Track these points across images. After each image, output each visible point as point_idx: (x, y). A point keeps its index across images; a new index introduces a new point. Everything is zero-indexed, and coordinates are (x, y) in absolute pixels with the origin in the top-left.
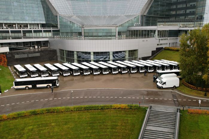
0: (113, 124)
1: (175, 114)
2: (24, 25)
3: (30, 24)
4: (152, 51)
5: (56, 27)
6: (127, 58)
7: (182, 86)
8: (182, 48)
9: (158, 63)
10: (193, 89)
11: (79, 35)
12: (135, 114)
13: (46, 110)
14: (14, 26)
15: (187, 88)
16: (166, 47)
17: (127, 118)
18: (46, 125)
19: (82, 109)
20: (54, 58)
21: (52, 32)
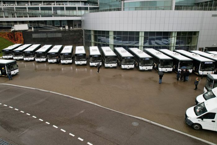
5: (95, 3)
6: (172, 45)
20: (79, 41)
21: (89, 10)
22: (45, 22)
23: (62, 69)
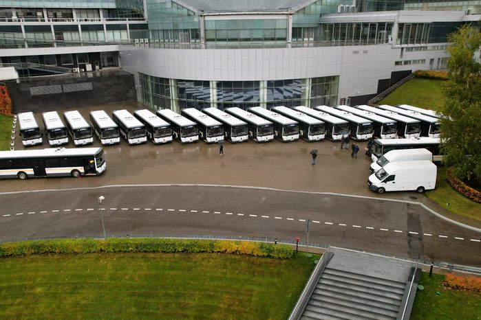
0: (205, 302)
1: (402, 287)
2: (64, 11)
3: (80, 10)
4: (380, 82)
5: (139, 16)
6: (307, 98)
7: (443, 187)
8: (453, 73)
9: (387, 113)
10: (477, 202)
11: (193, 38)
12: (279, 274)
13: (32, 247)
14: (39, 14)
15: (458, 196)
16: (419, 71)
17: (250, 287)
18: (20, 291)
19: (130, 249)
20: (129, 95)
21: (128, 30)
22: (41, 58)
23: (158, 153)
